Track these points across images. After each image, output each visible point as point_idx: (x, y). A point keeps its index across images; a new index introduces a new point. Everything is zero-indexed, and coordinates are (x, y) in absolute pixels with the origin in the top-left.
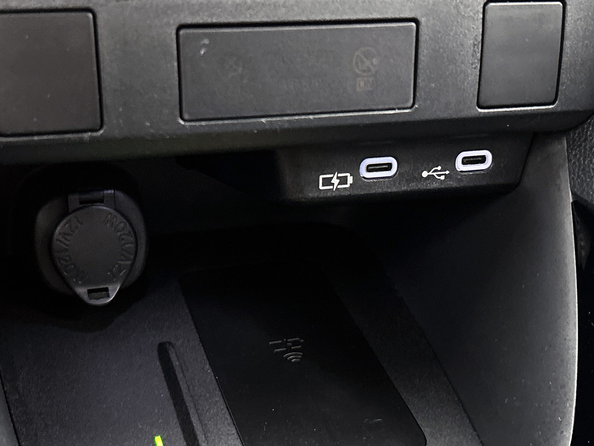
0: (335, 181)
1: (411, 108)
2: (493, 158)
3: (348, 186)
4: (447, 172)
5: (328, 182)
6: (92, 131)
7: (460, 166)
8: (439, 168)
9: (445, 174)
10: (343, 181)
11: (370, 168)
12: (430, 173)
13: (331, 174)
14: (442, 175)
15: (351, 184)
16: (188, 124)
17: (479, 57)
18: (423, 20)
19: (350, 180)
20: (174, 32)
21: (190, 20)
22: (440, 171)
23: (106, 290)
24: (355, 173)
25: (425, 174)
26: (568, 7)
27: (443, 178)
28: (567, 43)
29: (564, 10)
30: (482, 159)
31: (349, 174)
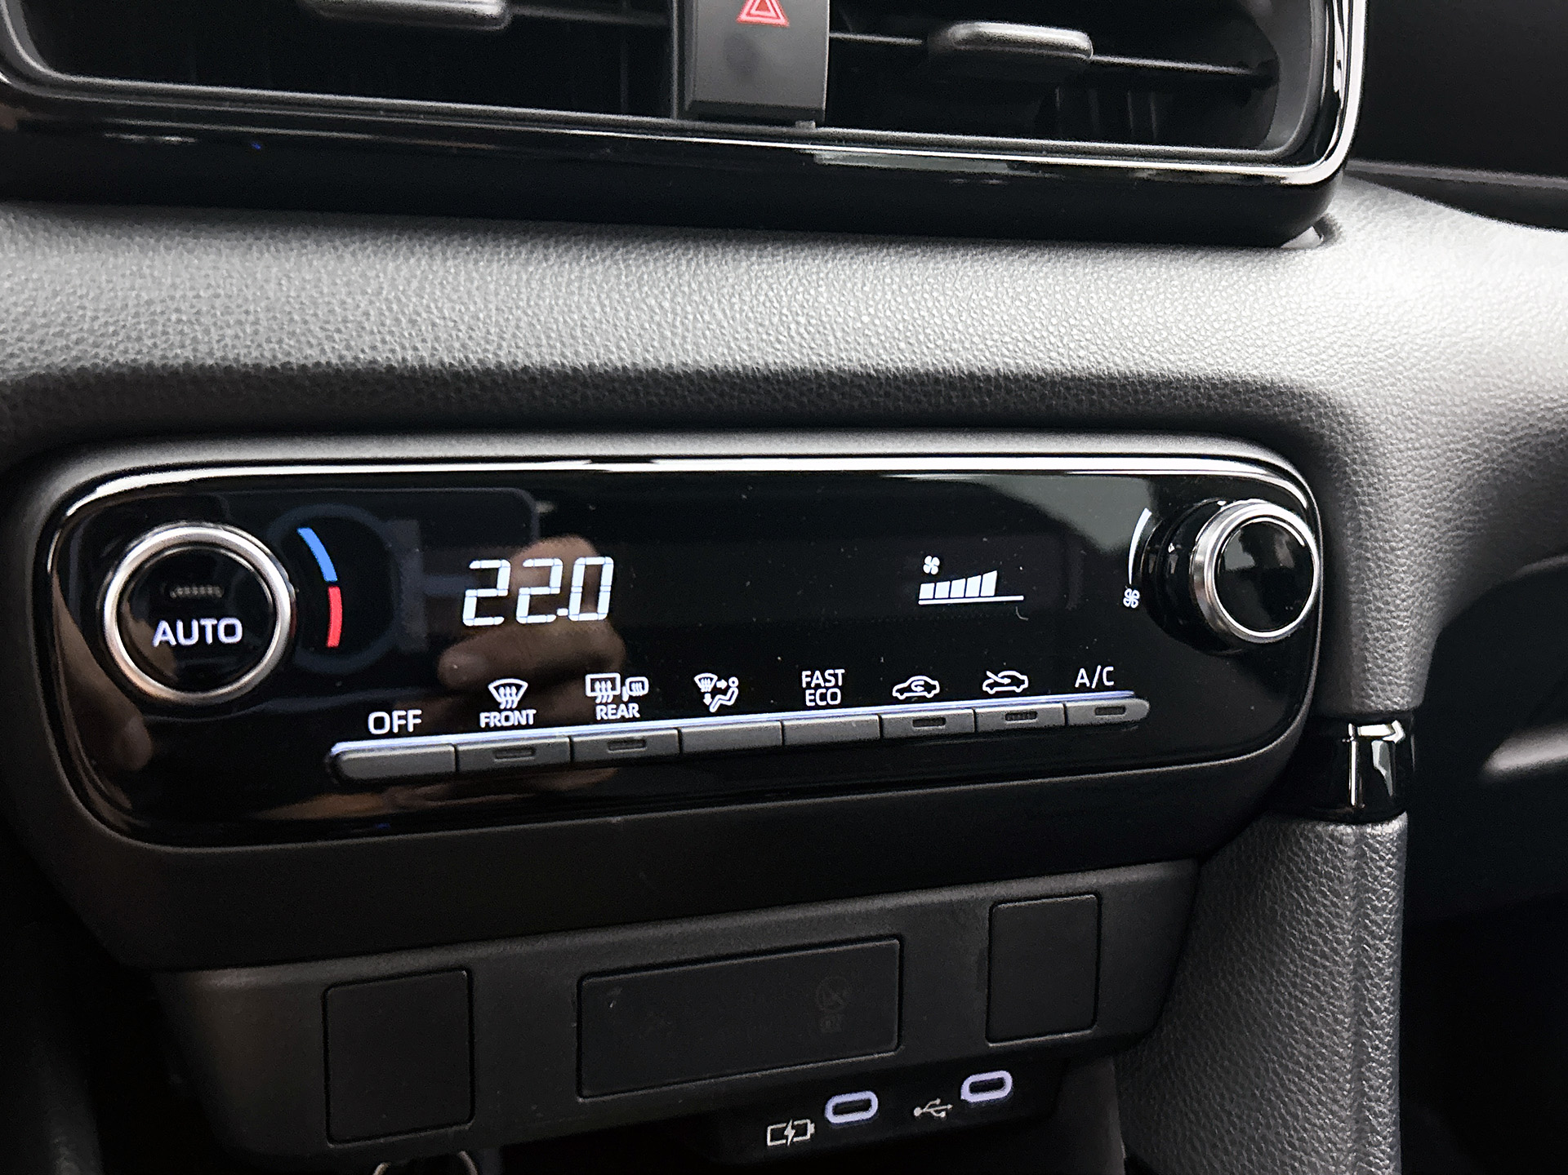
0: (790, 1132)
1: (895, 1050)
2: (1013, 1082)
3: (808, 1136)
4: (950, 1106)
5: (778, 1135)
6: (458, 1124)
7: (968, 1098)
8: (938, 1101)
9: (946, 1110)
10: (801, 1130)
11: (839, 1110)
12: (924, 1110)
13: (783, 1122)
14: (942, 1110)
15: (811, 1135)
16: (587, 1101)
17: (987, 978)
18: (908, 936)
19: (811, 1128)
20: (574, 983)
21: (595, 967)
22: (941, 1104)
24: (820, 1120)
25: (917, 1112)
26: (1104, 901)
27: (943, 1114)
29: (1100, 905)
30: (998, 1084)
31: (808, 1121)
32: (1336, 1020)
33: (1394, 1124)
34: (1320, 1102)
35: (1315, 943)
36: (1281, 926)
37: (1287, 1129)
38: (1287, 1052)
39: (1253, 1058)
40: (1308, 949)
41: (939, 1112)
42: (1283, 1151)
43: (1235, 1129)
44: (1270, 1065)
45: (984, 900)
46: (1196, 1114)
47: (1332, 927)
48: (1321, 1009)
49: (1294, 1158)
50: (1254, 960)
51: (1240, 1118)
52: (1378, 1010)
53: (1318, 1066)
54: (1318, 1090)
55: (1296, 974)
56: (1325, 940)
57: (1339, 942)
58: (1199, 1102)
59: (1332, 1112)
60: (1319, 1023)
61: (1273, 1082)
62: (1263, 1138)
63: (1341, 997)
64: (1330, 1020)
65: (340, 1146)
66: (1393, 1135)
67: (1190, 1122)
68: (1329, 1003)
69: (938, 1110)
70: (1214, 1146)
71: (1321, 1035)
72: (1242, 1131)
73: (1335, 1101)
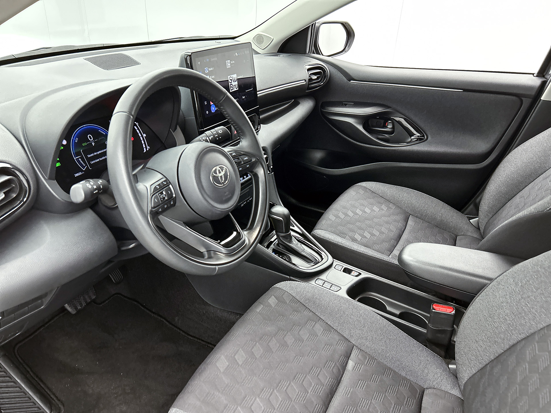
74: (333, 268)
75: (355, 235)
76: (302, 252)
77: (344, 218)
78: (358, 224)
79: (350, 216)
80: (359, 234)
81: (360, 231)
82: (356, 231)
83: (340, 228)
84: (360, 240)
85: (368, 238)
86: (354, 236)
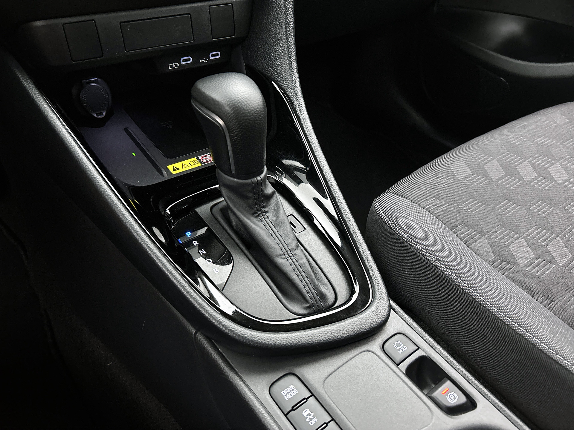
1: (193, 41)
2: (221, 54)
3: (178, 67)
5: (171, 66)
6: (100, 57)
7: (211, 58)
8: (205, 59)
9: (207, 61)
10: (176, 65)
11: (184, 61)
16: (128, 52)
17: (210, 24)
18: (192, 14)
19: (178, 65)
20: (119, 24)
21: (123, 20)
23: (102, 113)
24: (180, 63)
25: (201, 61)
26: (234, 5)
27: (206, 62)
28: (235, 17)
29: (232, 6)
30: (217, 55)
31: (177, 63)
32: (281, 24)
33: (294, 45)
34: (280, 42)
35: (277, 9)
36: (270, 6)
37: (274, 49)
38: (273, 33)
39: (267, 36)
40: (275, 10)
41: (205, 61)
42: (274, 54)
43: (265, 52)
44: (270, 37)
45: (207, 5)
46: (257, 51)
47: (279, 4)
48: (279, 22)
49: (276, 54)
50: (265, 15)
51: (265, 49)
52: (289, 21)
53: (279, 35)
54: (279, 40)
55: (273, 16)
56: (278, 7)
57: (281, 7)
58: (258, 49)
59: (282, 43)
60: (278, 25)
61: (271, 40)
62: (270, 52)
63: (282, 19)
64: (280, 24)
65: (75, 62)
66: (294, 47)
67: (256, 53)
68: (280, 21)
69: (205, 60)
70: (261, 57)
71: (279, 28)
72: (266, 52)
73: (283, 41)
74: (375, 345)
75: (512, 242)
76: (279, 256)
77: (498, 180)
78: (539, 208)
79: (521, 179)
80: (530, 243)
81: (538, 234)
82: (522, 230)
83: (472, 207)
84: (527, 266)
85: (557, 265)
86: (510, 244)
